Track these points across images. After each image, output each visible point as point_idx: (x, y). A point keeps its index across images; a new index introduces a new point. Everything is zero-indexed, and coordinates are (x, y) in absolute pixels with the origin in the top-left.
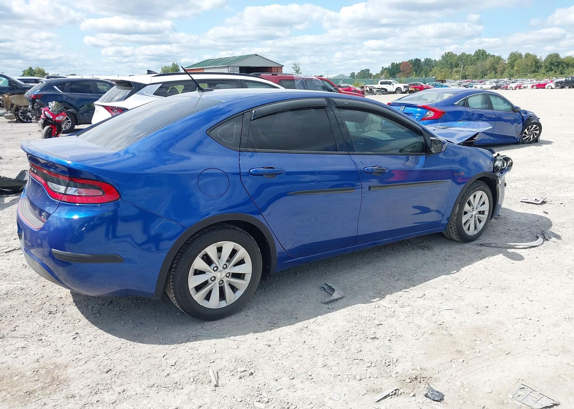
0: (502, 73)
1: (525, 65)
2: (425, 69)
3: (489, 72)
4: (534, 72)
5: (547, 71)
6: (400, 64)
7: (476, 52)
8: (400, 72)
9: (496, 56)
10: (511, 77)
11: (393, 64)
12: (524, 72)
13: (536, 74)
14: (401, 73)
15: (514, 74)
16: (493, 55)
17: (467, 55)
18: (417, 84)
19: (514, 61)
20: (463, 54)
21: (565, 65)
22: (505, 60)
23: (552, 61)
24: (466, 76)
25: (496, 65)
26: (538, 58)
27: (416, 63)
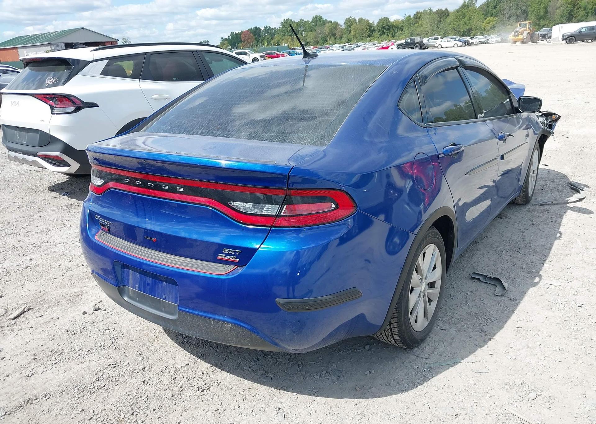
0: (341, 38)
1: (360, 29)
2: (267, 37)
3: (328, 38)
4: (369, 36)
5: (380, 35)
6: (240, 34)
7: (314, 18)
8: (241, 41)
9: (332, 22)
10: (349, 42)
11: (232, 34)
12: (361, 36)
13: (371, 38)
14: (243, 43)
15: (351, 38)
16: (330, 21)
17: (305, 21)
18: (271, 53)
19: (350, 26)
20: (301, 20)
21: (395, 28)
22: (341, 26)
23: (383, 24)
24: (308, 42)
25: (334, 31)
26: (371, 22)
27: (256, 31)
